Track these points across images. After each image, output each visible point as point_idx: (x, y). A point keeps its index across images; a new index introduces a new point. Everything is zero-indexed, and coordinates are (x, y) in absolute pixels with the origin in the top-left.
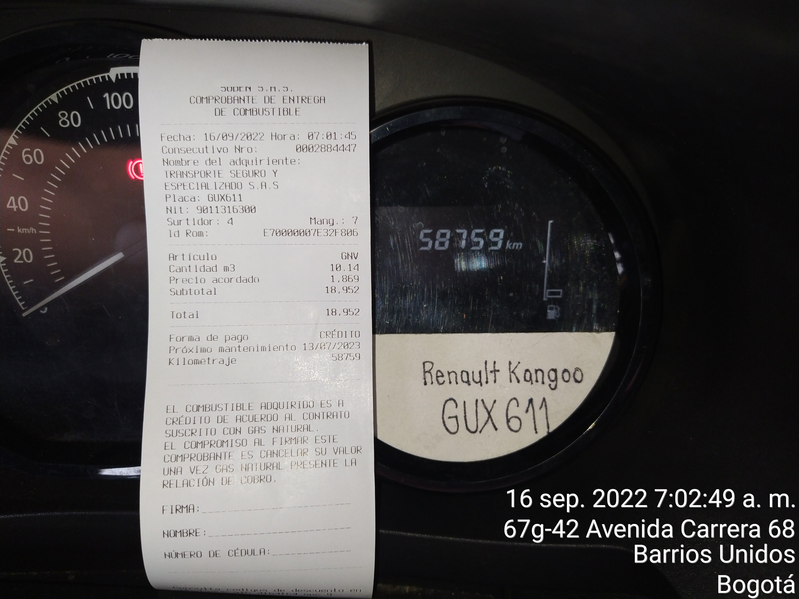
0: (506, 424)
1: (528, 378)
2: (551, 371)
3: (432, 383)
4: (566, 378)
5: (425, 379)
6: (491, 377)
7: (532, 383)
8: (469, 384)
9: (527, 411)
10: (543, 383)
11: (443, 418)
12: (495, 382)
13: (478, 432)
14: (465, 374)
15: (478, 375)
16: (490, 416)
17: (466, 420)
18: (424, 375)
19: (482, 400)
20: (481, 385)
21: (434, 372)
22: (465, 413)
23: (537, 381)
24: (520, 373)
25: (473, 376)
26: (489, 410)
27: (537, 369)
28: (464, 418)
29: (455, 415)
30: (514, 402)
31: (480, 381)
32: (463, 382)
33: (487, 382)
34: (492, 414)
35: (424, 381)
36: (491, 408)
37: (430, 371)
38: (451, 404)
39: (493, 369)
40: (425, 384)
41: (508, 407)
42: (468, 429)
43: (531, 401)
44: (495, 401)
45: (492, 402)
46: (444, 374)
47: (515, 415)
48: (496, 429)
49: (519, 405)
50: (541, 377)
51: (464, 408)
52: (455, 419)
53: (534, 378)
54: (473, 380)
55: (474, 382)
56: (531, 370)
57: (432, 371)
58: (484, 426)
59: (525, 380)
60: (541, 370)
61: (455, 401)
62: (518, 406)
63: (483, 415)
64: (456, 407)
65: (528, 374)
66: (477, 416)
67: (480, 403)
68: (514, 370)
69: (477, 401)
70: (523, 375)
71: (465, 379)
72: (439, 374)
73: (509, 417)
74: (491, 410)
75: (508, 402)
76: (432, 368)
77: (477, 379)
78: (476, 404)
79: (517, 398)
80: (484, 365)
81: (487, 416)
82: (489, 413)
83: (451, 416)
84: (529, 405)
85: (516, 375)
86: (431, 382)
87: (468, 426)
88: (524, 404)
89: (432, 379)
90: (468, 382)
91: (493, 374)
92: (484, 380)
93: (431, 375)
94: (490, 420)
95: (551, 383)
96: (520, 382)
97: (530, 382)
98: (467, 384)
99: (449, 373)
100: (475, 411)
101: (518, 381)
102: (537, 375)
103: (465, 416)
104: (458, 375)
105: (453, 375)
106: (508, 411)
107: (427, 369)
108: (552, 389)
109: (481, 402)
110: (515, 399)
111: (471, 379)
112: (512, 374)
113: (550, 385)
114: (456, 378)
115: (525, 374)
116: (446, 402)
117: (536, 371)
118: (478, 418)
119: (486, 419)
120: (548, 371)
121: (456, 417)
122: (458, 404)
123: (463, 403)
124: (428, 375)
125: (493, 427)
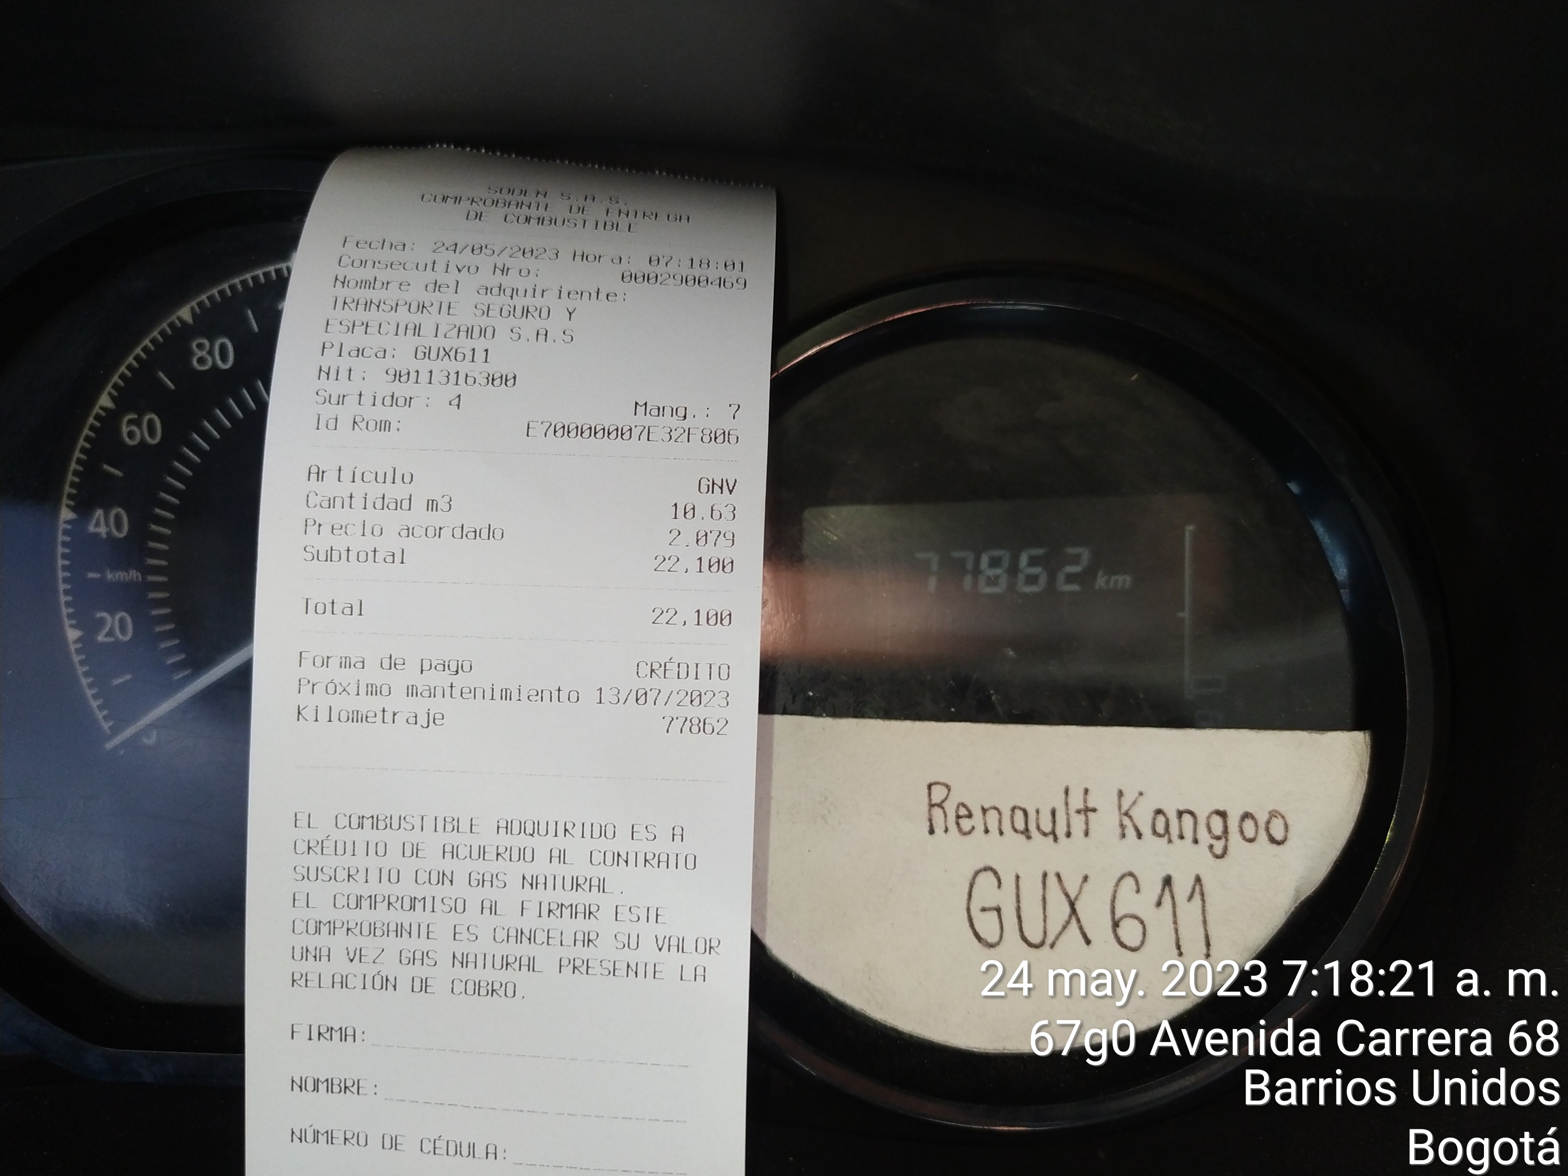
0: (1110, 930)
1: (1160, 829)
2: (1214, 815)
3: (946, 830)
4: (1250, 832)
5: (930, 820)
6: (1078, 822)
7: (1170, 841)
8: (1029, 838)
9: (1159, 904)
10: (1196, 841)
11: (968, 910)
12: (1087, 834)
13: (1047, 947)
14: (1019, 816)
15: (1050, 817)
16: (1073, 911)
17: (1019, 917)
18: (930, 811)
19: (1058, 876)
20: (1056, 839)
21: (950, 807)
22: (1018, 901)
23: (1182, 837)
24: (1143, 817)
25: (1038, 819)
26: (1073, 896)
27: (1181, 809)
28: (1015, 913)
29: (994, 905)
30: (1129, 881)
31: (1053, 832)
32: (1016, 831)
33: (1068, 835)
34: (1078, 907)
35: (928, 824)
36: (1077, 893)
37: (943, 804)
38: (987, 879)
39: (1081, 806)
40: (932, 831)
41: (1115, 891)
42: (1024, 939)
43: (1167, 881)
44: (1086, 878)
45: (1080, 880)
46: (973, 812)
47: (1131, 912)
48: (1088, 942)
49: (1141, 890)
50: (1191, 827)
51: (1015, 891)
52: (995, 913)
53: (1174, 830)
54: (1038, 828)
55: (1040, 833)
56: (1166, 810)
57: (945, 805)
58: (1060, 933)
59: (1155, 832)
60: (1191, 813)
61: (996, 873)
62: (1138, 891)
63: (1059, 910)
64: (999, 886)
65: (1161, 820)
66: (1044, 909)
67: (1052, 881)
68: (1129, 810)
69: (1045, 875)
70: (1150, 821)
71: (1020, 826)
72: (963, 812)
73: (1117, 917)
74: (1076, 898)
75: (1115, 880)
76: (946, 799)
77: (1047, 827)
78: (1044, 883)
79: (1136, 873)
80: (1063, 796)
81: (1067, 910)
82: (1072, 905)
83: (987, 905)
84: (1163, 890)
85: (1135, 820)
86: (944, 828)
87: (1024, 930)
88: (1152, 887)
89: (946, 821)
90: (1026, 832)
91: (1082, 817)
92: (1061, 830)
93: (945, 813)
94: (1074, 921)
95: (1214, 842)
96: (1142, 837)
97: (1166, 837)
98: (1022, 837)
99: (984, 811)
100: (1041, 898)
101: (1139, 835)
102: (1183, 823)
103: (1018, 909)
104: (1003, 816)
105: (992, 816)
106: (1116, 901)
107: (936, 799)
108: (1217, 857)
109: (1055, 879)
110: (1131, 874)
111: (1032, 827)
112: (1126, 821)
113: (1211, 847)
114: (1000, 822)
115: (1154, 819)
116: (977, 873)
117: (1180, 814)
118: (1046, 914)
119: (1066, 917)
120: (1207, 814)
121: (998, 910)
122: (1002, 881)
123: (1014, 878)
124: (937, 812)
125: (1080, 936)
